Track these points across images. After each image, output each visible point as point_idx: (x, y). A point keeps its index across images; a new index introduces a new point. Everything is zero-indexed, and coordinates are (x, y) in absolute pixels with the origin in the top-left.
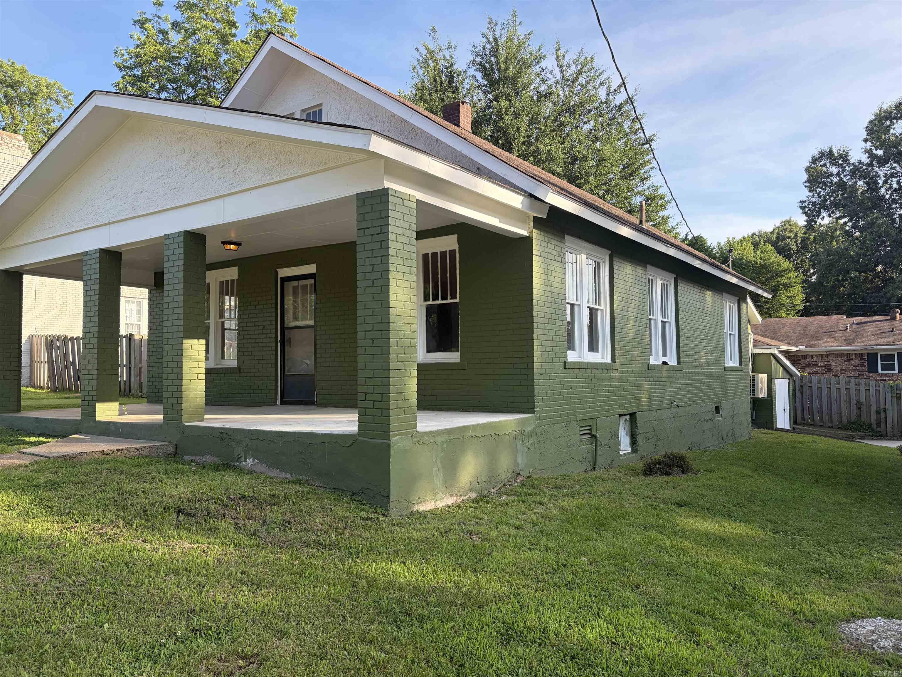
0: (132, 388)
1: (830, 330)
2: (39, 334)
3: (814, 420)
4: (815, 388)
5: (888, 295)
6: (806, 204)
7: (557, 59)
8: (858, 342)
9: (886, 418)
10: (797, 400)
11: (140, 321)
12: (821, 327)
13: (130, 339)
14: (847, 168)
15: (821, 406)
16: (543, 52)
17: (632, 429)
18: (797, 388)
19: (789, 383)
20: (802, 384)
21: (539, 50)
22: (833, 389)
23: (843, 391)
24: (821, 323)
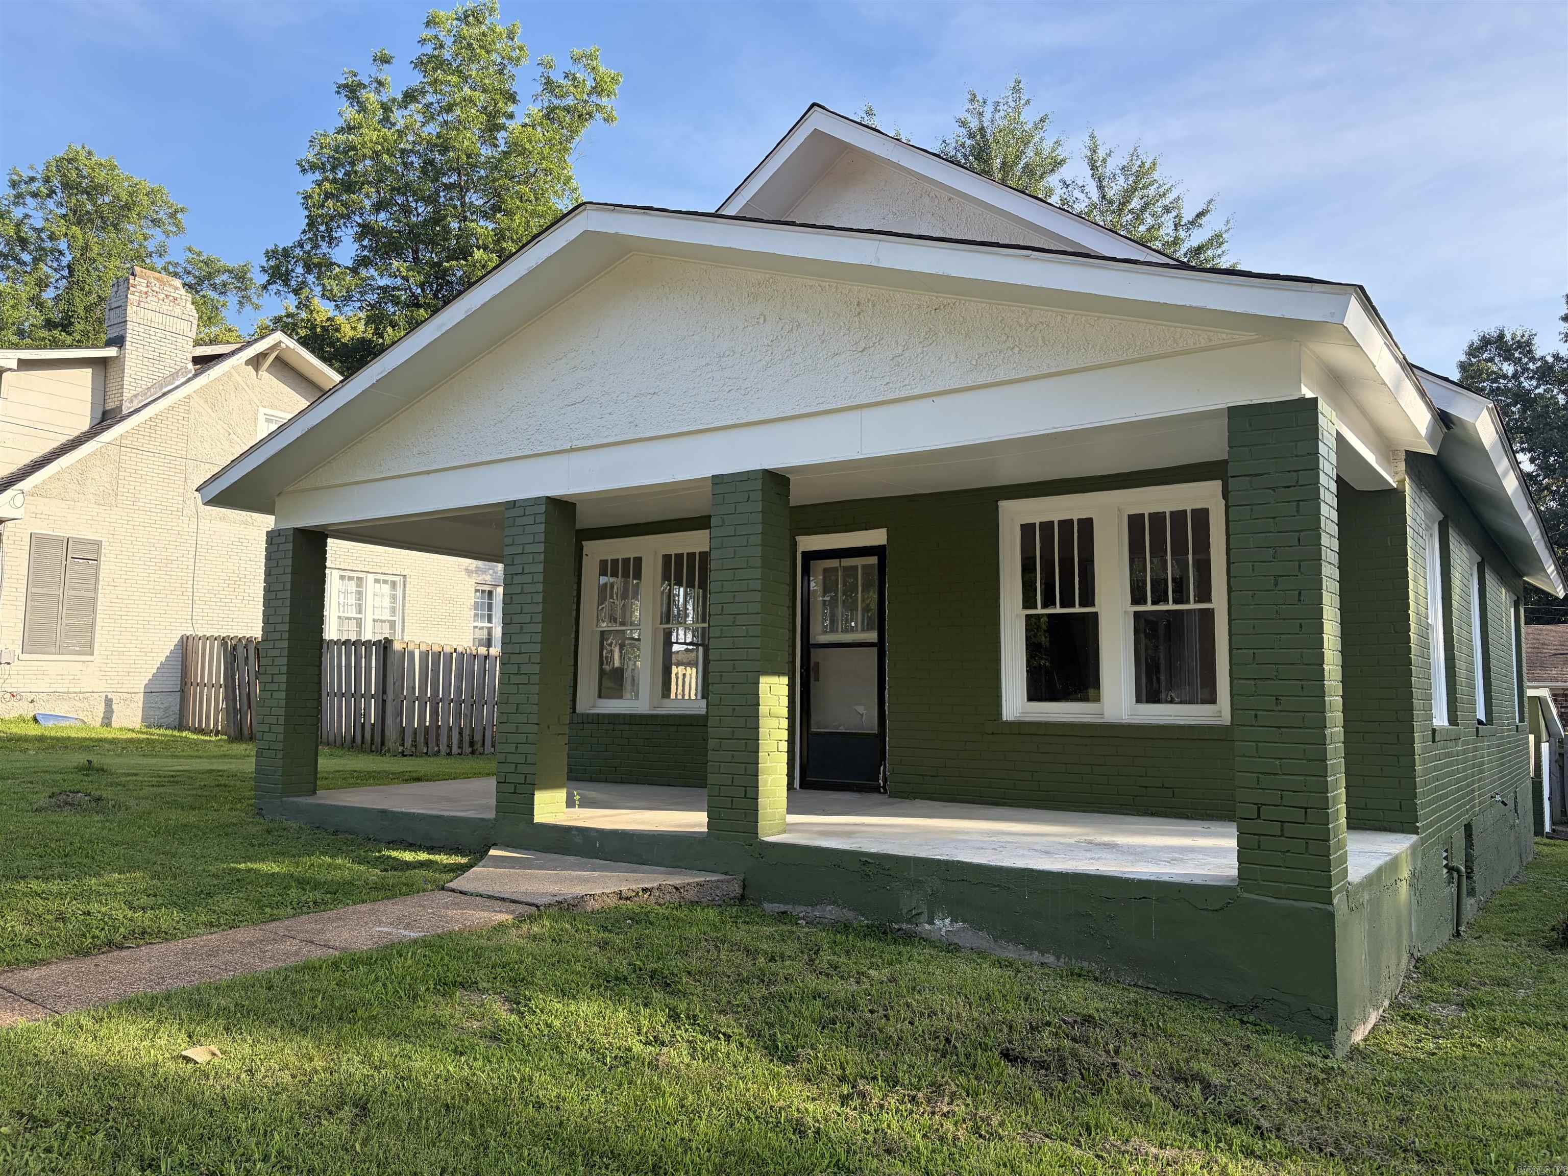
0: (386, 738)
2: (200, 634)
7: (1094, 168)
10: (1554, 778)
11: (360, 612)
12: (1544, 645)
13: (385, 648)
14: (1530, 365)
16: (1061, 153)
18: (1554, 759)
19: (1549, 749)
20: (1562, 751)
21: (1053, 151)
24: (1541, 638)
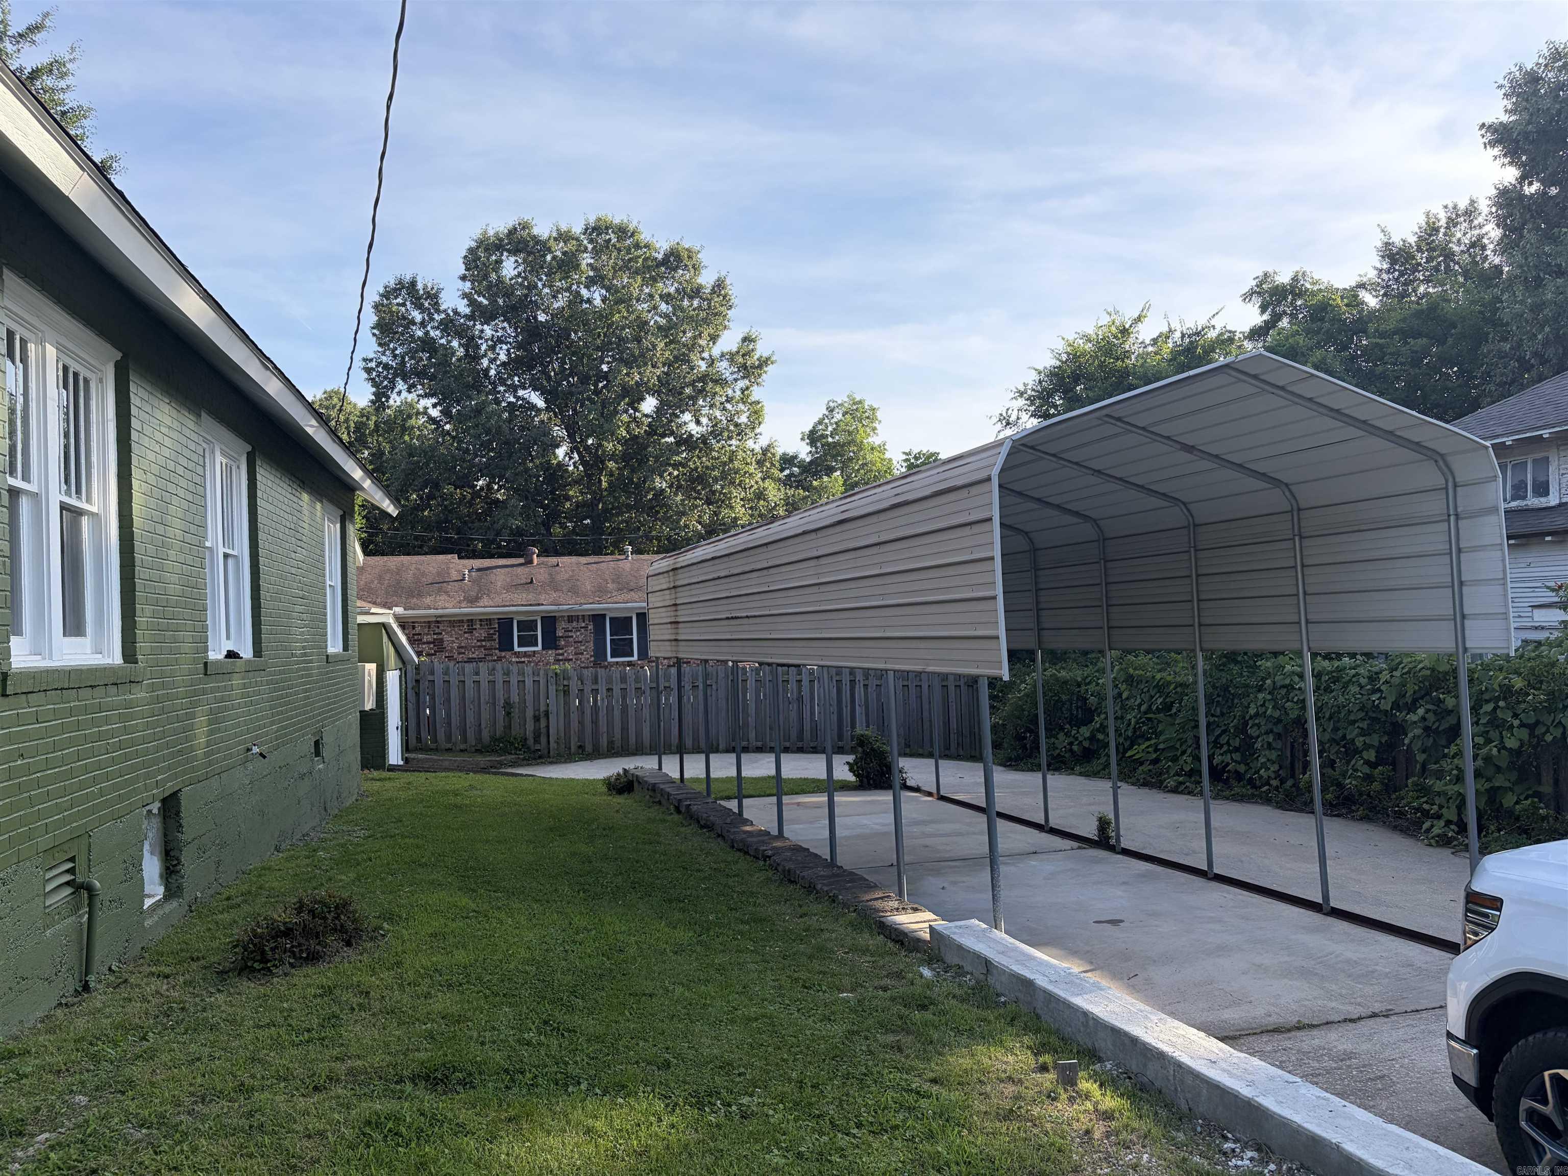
1: (437, 579)
3: (436, 742)
4: (439, 683)
5: (497, 526)
6: (373, 364)
8: (485, 601)
9: (548, 727)
10: (410, 705)
12: (423, 574)
14: (436, 316)
15: (448, 715)
17: (165, 835)
18: (410, 686)
19: (400, 677)
20: (418, 678)
22: (469, 684)
23: (484, 685)
24: (422, 568)
